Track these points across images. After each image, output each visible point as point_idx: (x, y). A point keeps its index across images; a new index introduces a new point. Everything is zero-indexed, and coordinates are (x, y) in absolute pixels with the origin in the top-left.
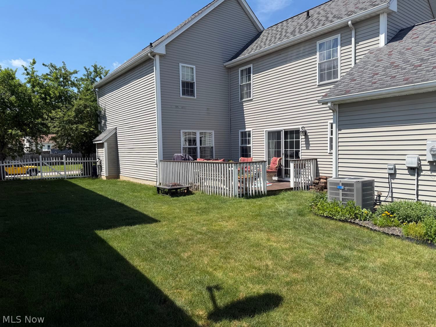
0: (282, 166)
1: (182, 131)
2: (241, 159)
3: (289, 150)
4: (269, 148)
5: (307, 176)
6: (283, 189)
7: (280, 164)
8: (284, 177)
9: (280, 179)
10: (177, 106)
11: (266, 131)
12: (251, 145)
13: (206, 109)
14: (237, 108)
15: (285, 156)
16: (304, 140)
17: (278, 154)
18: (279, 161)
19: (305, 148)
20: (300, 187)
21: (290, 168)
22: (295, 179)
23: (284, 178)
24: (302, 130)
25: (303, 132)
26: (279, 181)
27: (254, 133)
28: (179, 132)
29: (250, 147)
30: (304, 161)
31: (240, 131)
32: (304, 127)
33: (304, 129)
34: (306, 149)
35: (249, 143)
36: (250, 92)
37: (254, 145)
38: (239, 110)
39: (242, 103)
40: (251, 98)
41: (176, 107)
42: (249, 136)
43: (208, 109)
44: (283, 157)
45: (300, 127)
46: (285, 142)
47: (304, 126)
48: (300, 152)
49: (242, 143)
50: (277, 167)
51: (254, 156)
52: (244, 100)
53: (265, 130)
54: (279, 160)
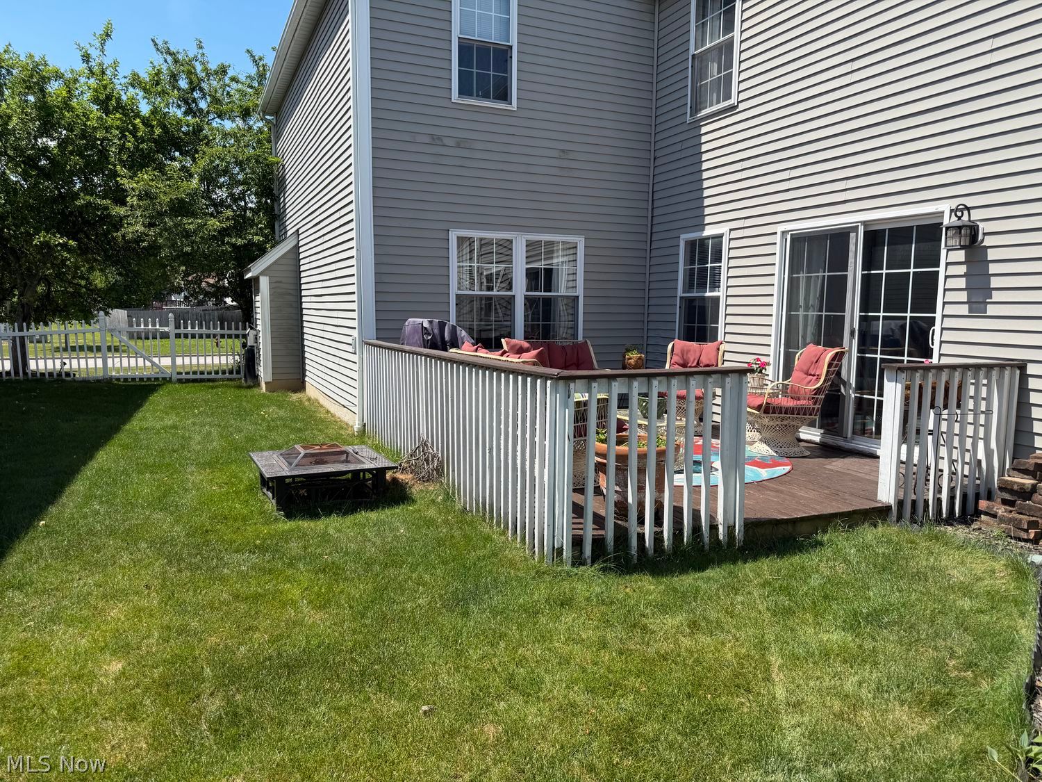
0: (844, 383)
1: (453, 236)
2: (676, 348)
3: (881, 314)
4: (792, 305)
5: (969, 441)
6: (834, 515)
7: (839, 374)
8: (849, 435)
9: (832, 440)
10: (440, 138)
11: (783, 233)
12: (720, 293)
13: (556, 154)
14: (678, 147)
15: (862, 342)
16: (962, 269)
17: (831, 333)
18: (830, 365)
19: (964, 310)
20: (926, 502)
21: (881, 395)
22: (904, 447)
23: (853, 438)
24: (954, 218)
25: (960, 228)
26: (827, 450)
27: (734, 244)
28: (442, 235)
29: (717, 299)
30: (957, 374)
31: (686, 237)
32: (968, 209)
33: (965, 218)
34: (967, 313)
35: (715, 285)
36: (729, 77)
37: (731, 291)
38: (684, 154)
39: (696, 125)
40: (733, 101)
41: (433, 139)
42: (718, 257)
43: (563, 151)
44: (852, 346)
45: (945, 207)
46: (866, 280)
47: (969, 202)
48: (937, 327)
49: (689, 286)
50: (818, 391)
51: (729, 338)
52: (704, 112)
53: (780, 228)
54: (833, 359)
